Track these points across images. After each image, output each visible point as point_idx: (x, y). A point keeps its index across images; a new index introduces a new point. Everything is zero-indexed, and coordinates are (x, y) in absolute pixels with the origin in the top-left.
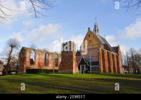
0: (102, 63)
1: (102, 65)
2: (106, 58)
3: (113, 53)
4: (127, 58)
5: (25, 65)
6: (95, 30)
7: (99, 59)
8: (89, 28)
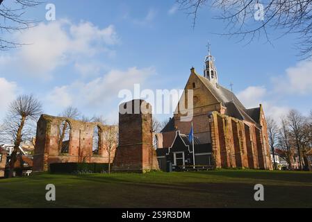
0: (218, 146)
1: (219, 152)
2: (229, 135)
3: (247, 123)
4: (283, 133)
5: (46, 155)
6: (208, 72)
7: (211, 137)
8: (192, 69)
